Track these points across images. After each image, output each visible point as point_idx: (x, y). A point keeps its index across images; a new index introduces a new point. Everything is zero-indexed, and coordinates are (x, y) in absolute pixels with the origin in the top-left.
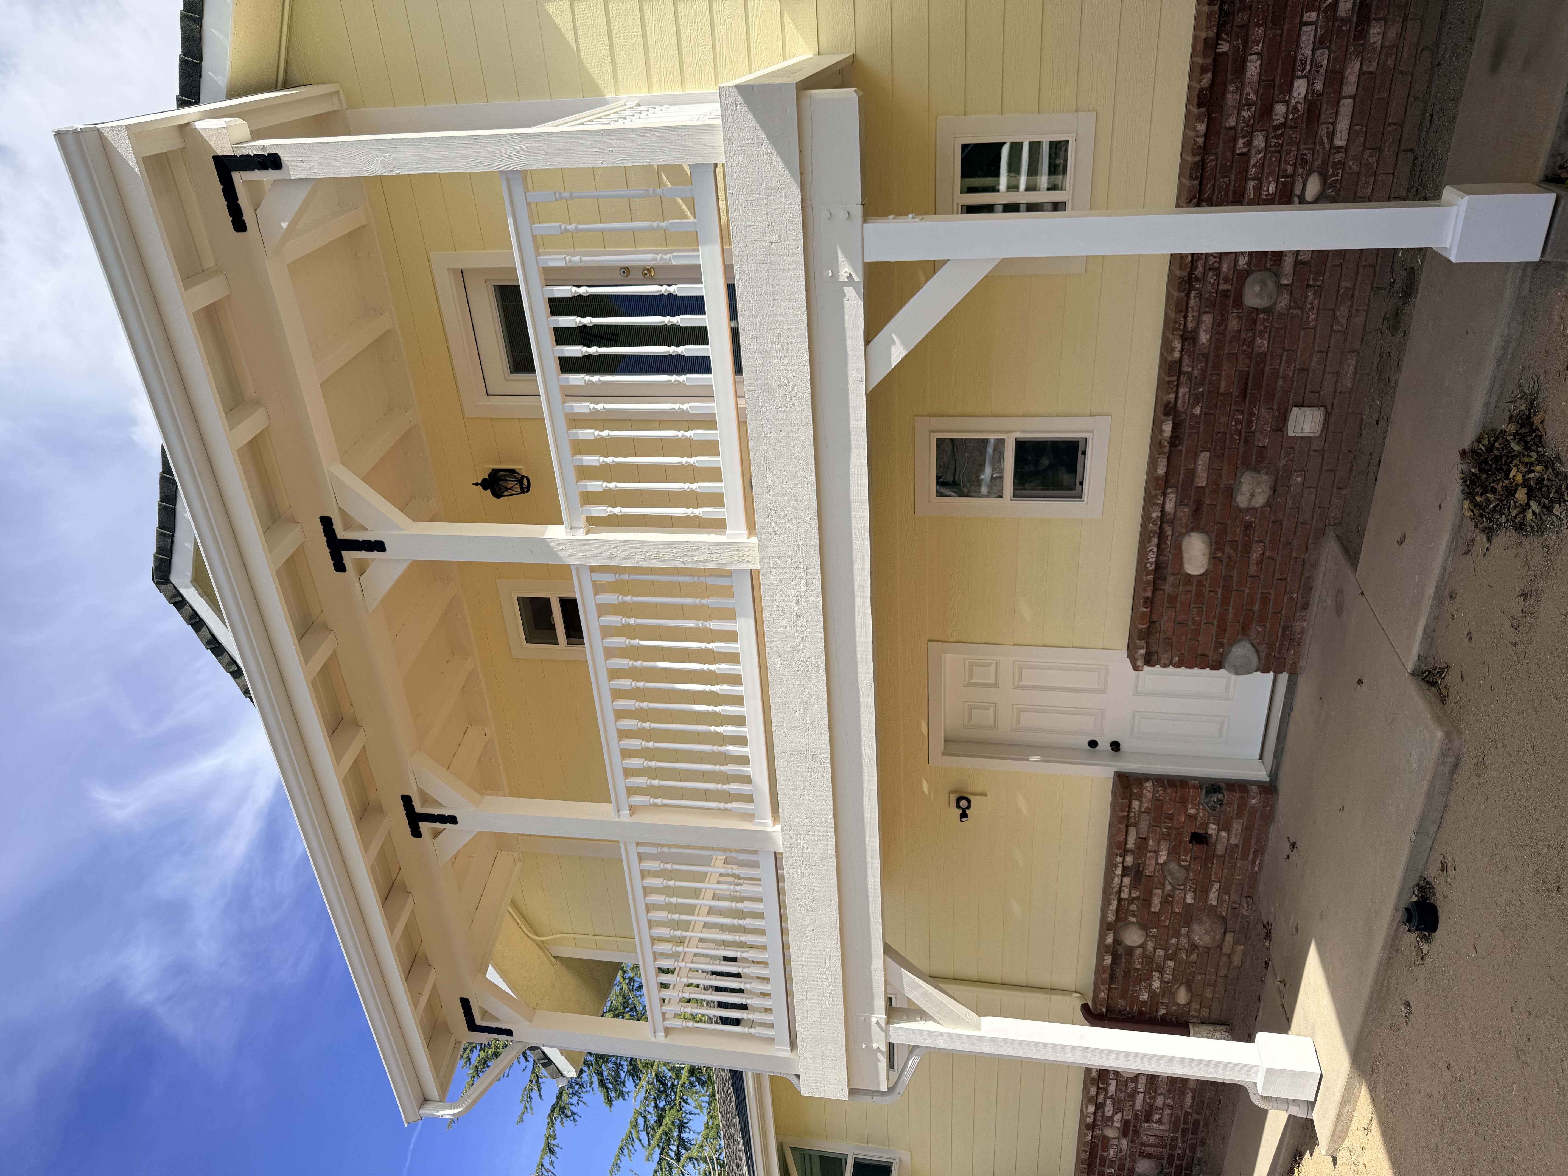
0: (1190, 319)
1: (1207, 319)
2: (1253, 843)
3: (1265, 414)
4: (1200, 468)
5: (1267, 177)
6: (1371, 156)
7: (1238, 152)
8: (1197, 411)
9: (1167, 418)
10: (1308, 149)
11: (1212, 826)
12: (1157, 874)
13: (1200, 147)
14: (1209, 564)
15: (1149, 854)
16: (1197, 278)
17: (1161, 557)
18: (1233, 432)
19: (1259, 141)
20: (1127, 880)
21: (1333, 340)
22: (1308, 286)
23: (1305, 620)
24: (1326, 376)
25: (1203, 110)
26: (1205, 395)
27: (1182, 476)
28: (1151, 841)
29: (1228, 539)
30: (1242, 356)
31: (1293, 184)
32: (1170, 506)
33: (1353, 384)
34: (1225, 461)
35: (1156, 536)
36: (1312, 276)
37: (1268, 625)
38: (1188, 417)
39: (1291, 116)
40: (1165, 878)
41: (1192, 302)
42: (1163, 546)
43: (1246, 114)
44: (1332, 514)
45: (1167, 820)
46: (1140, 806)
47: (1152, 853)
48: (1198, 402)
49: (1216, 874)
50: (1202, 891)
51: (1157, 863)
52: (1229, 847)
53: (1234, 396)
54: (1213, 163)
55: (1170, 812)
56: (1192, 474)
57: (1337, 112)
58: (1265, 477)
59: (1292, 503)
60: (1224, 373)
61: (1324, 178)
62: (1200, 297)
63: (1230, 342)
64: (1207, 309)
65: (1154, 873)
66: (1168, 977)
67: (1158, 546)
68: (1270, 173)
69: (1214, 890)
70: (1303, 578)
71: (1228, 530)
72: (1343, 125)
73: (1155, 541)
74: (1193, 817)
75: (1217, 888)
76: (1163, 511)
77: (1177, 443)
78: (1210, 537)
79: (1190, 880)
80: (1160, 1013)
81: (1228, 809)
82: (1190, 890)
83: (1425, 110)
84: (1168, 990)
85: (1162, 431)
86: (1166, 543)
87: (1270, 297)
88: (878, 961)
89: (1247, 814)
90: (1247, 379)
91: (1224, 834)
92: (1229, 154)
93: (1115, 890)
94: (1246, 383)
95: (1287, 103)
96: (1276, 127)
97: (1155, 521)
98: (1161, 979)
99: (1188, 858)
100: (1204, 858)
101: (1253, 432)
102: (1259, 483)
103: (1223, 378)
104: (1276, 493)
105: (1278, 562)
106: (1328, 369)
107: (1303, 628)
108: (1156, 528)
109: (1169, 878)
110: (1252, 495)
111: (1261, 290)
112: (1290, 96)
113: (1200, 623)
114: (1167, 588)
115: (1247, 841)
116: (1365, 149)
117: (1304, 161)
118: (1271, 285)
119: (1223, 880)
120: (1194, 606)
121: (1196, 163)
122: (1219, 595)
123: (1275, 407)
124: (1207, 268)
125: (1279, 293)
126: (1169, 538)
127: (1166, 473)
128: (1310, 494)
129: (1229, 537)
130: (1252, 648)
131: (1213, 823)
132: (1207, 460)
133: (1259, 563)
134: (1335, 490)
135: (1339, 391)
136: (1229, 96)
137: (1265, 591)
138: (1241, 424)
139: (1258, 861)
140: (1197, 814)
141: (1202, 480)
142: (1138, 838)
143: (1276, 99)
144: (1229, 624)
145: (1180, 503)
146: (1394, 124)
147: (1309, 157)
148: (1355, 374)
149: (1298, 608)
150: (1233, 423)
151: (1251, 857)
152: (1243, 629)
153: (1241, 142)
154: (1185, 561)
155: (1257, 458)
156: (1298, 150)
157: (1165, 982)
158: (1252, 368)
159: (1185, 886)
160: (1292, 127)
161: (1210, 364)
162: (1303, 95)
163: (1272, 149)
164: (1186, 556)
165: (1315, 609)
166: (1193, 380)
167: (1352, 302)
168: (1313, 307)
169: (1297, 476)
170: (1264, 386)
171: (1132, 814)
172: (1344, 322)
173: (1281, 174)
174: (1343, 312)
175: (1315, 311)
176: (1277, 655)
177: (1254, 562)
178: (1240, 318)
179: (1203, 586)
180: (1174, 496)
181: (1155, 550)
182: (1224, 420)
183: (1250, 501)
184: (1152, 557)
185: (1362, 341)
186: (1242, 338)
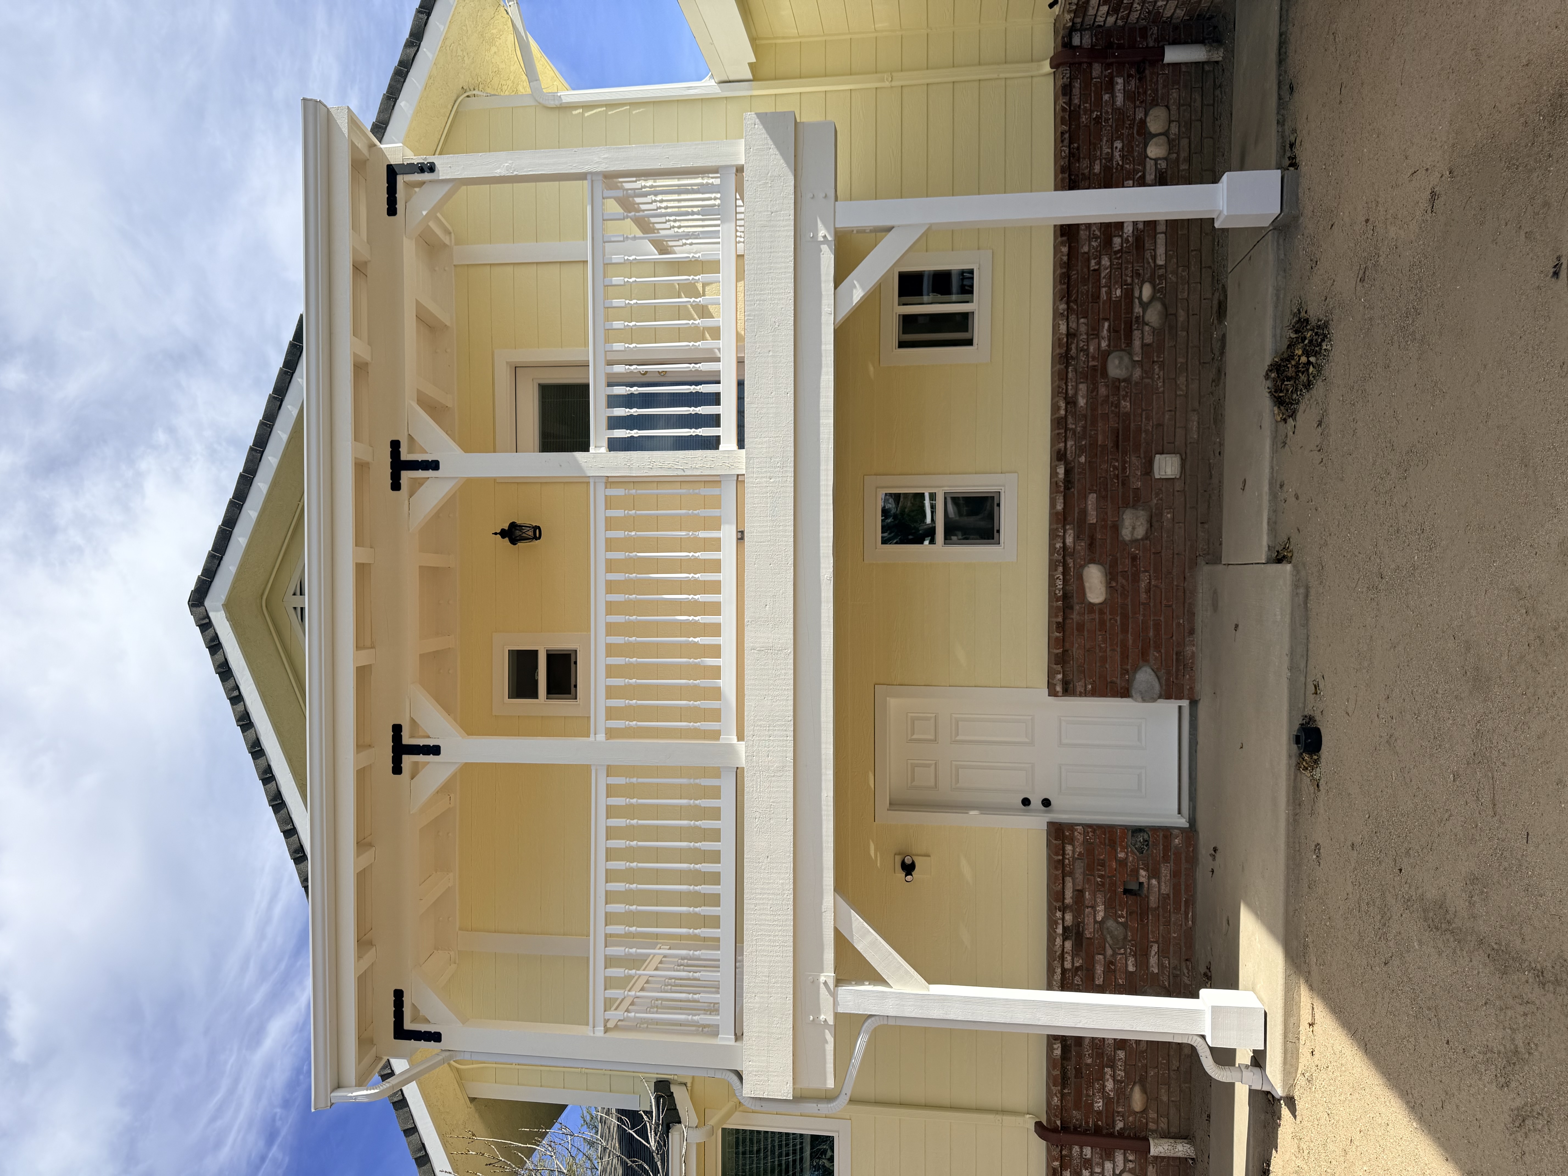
0: (1070, 387)
1: (1083, 387)
2: (1183, 892)
3: (1135, 462)
4: (1090, 507)
5: (1114, 286)
6: (1183, 271)
7: (1092, 269)
8: (1083, 459)
9: (1060, 463)
10: (1140, 266)
11: (1143, 873)
12: (1096, 936)
13: (1065, 263)
14: (1106, 594)
15: (1087, 910)
16: (1072, 357)
17: (1067, 588)
18: (1112, 476)
19: (1105, 261)
20: (1068, 945)
21: (1178, 402)
22: (1153, 362)
23: (1194, 645)
24: (1177, 430)
25: (1065, 238)
26: (1087, 447)
27: (1076, 515)
28: (1087, 893)
29: (1120, 570)
30: (1112, 415)
31: (1132, 290)
32: (1069, 540)
33: (1198, 436)
34: (1109, 502)
35: (1061, 564)
36: (1155, 354)
37: (1163, 651)
38: (1076, 465)
39: (1125, 245)
40: (1105, 940)
41: (1070, 375)
42: (1068, 577)
43: (1094, 244)
44: (1201, 546)
45: (1100, 868)
46: (1074, 851)
47: (1090, 909)
48: (1083, 452)
49: (1152, 932)
50: (1142, 956)
51: (1095, 922)
52: (1161, 897)
53: (1109, 448)
54: (1076, 276)
55: (1102, 857)
56: (1084, 512)
57: (1155, 242)
58: (1142, 512)
59: (1167, 537)
60: (1099, 429)
61: (1154, 286)
62: (1076, 370)
63: (1102, 405)
64: (1082, 380)
65: (1094, 934)
66: (1121, 1074)
67: (1064, 574)
68: (1116, 282)
69: (1153, 953)
70: (1186, 605)
71: (1119, 562)
72: (1161, 250)
73: (1060, 569)
74: (1123, 863)
75: (1156, 950)
76: (1064, 543)
77: (1070, 486)
78: (1105, 568)
79: (1130, 941)
80: (1117, 1128)
81: (1155, 851)
82: (1130, 954)
83: (1214, 239)
84: (1122, 1094)
85: (1057, 473)
86: (1069, 574)
87: (1127, 369)
88: (829, 898)
89: (1173, 857)
90: (1118, 433)
91: (1154, 882)
92: (1085, 270)
93: (1058, 954)
94: (1118, 437)
95: (1121, 236)
96: (1116, 252)
97: (1059, 551)
98: (1114, 1077)
99: (1124, 913)
100: (1139, 912)
101: (1128, 477)
102: (1137, 518)
103: (1099, 433)
104: (1153, 529)
105: (1163, 590)
106: (1178, 425)
107: (1193, 653)
108: (1060, 558)
109: (1109, 939)
110: (1134, 528)
111: (1119, 363)
112: (1123, 233)
113: (1106, 650)
114: (1075, 616)
115: (1176, 888)
116: (1178, 267)
117: (1138, 275)
118: (1126, 360)
119: (1160, 940)
120: (1099, 633)
121: (1063, 273)
122: (1119, 622)
123: (1142, 456)
124: (1079, 349)
125: (1134, 367)
126: (1072, 570)
127: (1064, 509)
128: (1180, 528)
129: (1120, 568)
130: (1152, 673)
131: (1142, 869)
132: (1094, 500)
133: (1148, 591)
134: (1199, 525)
135: (1189, 442)
136: (1082, 232)
137: (1156, 618)
138: (1118, 469)
139: (1190, 914)
140: (1126, 858)
141: (1092, 518)
142: (1074, 890)
143: (1113, 234)
144: (1130, 650)
145: (1077, 538)
146: (1195, 250)
147: (1141, 271)
148: (1199, 428)
149: (1186, 634)
150: (1112, 469)
151: (1183, 909)
152: (1142, 654)
153: (1093, 262)
154: (1087, 590)
155: (1133, 498)
156: (1133, 267)
157: (1118, 1081)
158: (1120, 425)
159: (1125, 950)
160: (1126, 252)
161: (1089, 422)
162: (1131, 231)
163: (1115, 266)
164: (1087, 585)
165: (1200, 634)
166: (1077, 435)
167: (1187, 374)
168: (1159, 377)
169: (1168, 513)
170: (1131, 439)
171: (1067, 861)
172: (1184, 388)
173: (1123, 284)
174: (1182, 380)
175: (1161, 380)
176: (1175, 681)
177: (1144, 590)
178: (1107, 386)
179: (1105, 613)
180: (1072, 531)
181: (1061, 577)
182: (1104, 466)
183: (1132, 533)
184: (1059, 583)
185: (1199, 403)
186: (1110, 402)
